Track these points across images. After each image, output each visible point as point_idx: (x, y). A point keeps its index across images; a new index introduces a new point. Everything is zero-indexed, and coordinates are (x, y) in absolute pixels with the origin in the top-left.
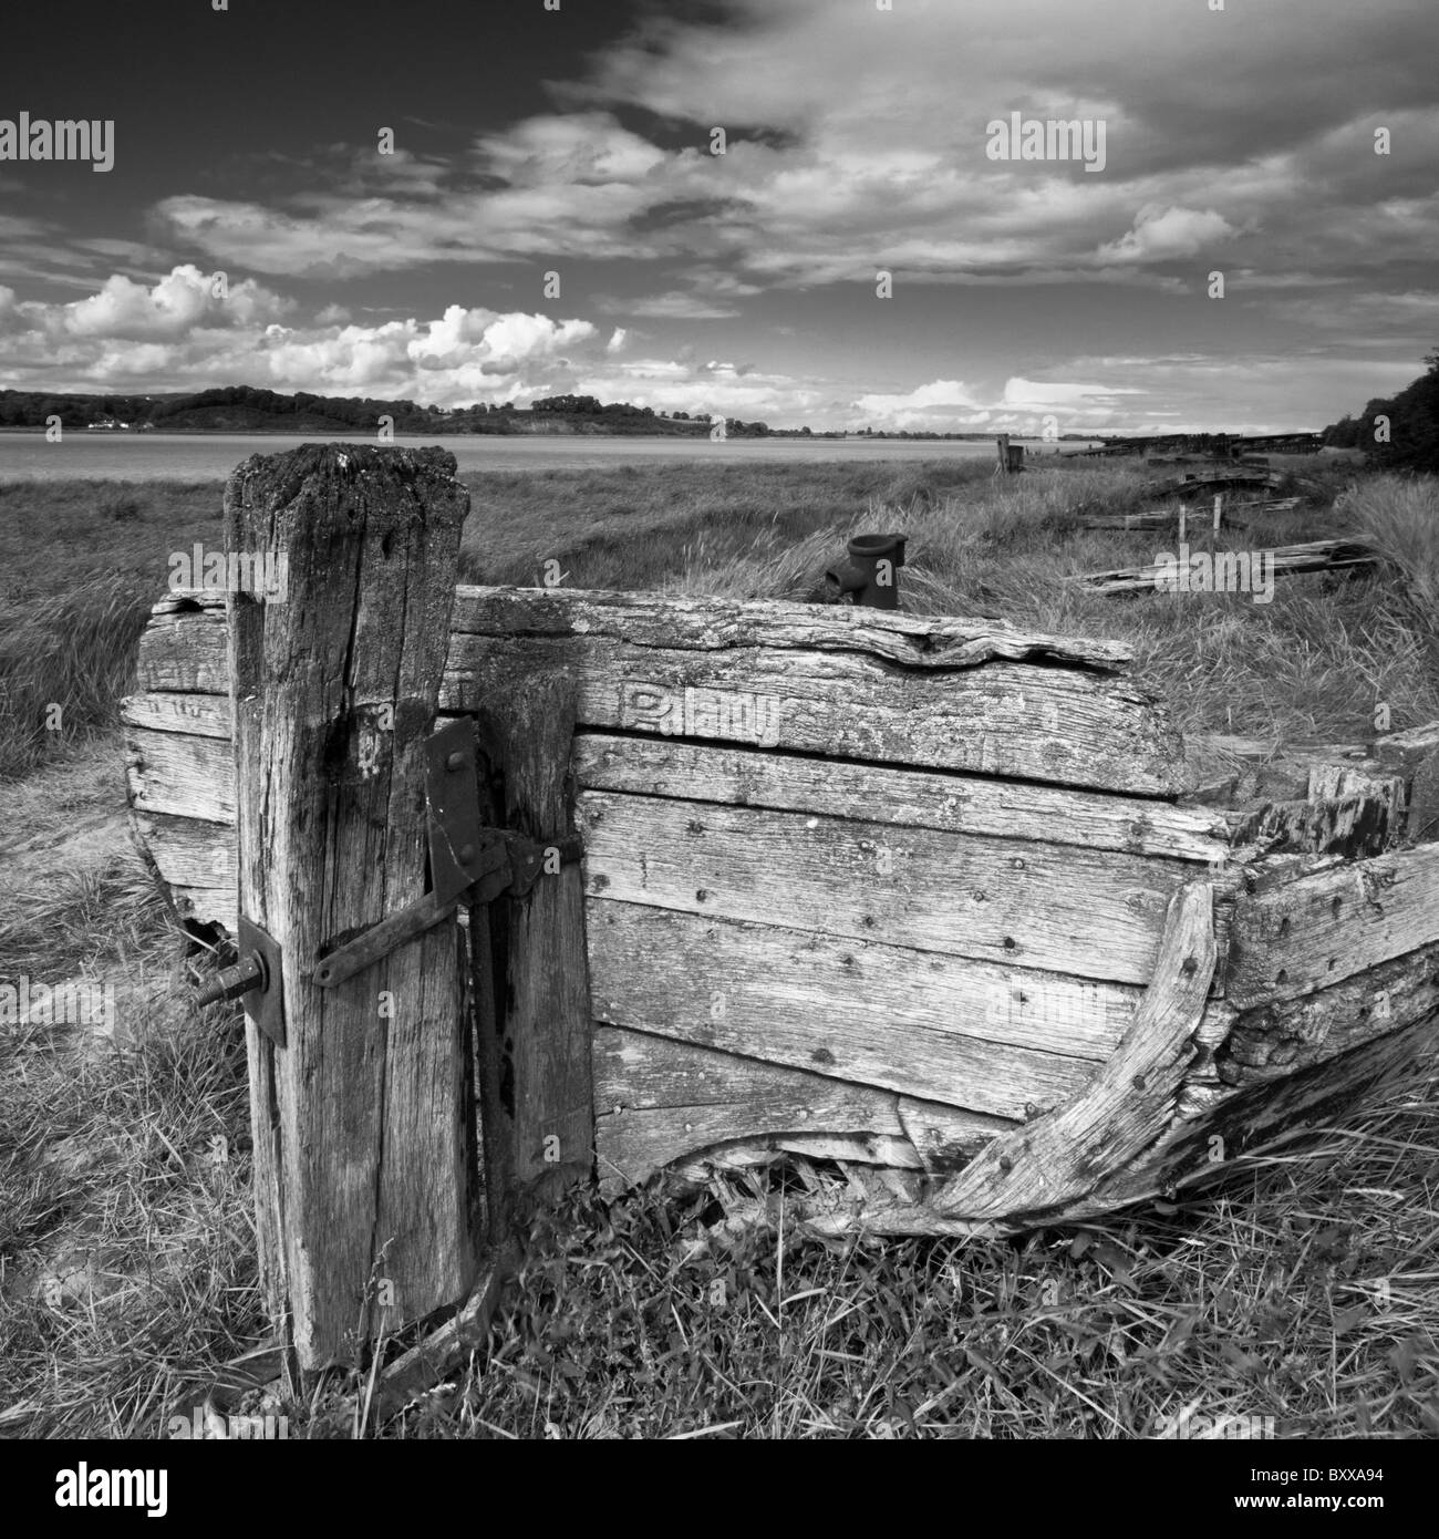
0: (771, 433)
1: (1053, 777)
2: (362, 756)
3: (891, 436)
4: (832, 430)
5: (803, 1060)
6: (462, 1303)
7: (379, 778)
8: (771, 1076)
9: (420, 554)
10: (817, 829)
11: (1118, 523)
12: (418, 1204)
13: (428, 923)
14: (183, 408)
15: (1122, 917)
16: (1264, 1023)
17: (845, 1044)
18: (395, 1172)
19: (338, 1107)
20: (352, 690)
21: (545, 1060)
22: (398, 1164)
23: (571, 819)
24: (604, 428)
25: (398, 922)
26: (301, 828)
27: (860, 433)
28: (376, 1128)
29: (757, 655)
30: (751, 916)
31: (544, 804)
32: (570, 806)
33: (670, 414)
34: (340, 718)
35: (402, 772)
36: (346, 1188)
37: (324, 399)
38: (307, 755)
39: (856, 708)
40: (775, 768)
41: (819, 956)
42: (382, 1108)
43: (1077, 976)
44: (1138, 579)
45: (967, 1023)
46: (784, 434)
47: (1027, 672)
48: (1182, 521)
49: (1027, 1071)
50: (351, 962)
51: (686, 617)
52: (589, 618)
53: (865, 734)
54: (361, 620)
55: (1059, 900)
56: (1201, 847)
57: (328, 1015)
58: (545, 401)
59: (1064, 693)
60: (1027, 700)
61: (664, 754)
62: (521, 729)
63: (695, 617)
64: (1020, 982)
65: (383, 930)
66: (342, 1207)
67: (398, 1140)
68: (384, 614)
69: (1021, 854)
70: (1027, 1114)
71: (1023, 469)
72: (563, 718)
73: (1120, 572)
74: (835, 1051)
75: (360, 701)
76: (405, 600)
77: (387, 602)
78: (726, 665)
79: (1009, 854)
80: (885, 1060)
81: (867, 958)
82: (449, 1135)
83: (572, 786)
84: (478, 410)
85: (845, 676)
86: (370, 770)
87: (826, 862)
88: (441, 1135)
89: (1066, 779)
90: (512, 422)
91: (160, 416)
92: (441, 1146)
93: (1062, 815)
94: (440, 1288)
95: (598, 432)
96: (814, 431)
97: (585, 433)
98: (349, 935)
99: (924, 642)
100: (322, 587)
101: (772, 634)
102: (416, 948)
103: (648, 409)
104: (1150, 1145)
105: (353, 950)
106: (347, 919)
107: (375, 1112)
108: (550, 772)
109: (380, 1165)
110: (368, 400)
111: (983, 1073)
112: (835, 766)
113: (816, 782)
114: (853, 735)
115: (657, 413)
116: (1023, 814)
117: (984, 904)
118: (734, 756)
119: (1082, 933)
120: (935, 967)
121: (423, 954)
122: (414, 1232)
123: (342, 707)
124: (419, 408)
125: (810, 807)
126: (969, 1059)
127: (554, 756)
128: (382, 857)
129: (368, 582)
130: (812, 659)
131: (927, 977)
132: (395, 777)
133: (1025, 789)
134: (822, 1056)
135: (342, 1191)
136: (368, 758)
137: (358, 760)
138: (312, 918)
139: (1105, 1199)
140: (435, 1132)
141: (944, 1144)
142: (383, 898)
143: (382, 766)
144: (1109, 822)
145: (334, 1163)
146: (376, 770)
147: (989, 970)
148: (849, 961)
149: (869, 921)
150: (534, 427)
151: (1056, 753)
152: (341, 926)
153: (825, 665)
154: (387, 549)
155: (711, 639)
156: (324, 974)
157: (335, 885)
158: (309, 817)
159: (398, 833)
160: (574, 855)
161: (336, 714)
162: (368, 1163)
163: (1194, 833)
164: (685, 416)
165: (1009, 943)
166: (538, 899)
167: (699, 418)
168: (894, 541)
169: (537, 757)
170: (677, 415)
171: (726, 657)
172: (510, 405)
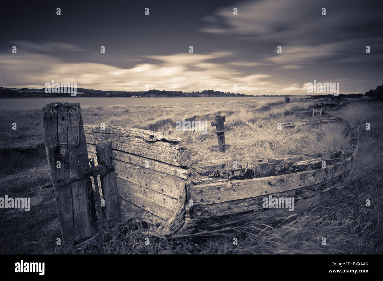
0: (246, 96)
1: (165, 162)
2: (62, 152)
3: (269, 96)
4: (257, 95)
5: (141, 206)
6: (91, 237)
7: (66, 156)
8: (138, 209)
9: (70, 120)
10: (138, 168)
11: (300, 113)
12: (81, 221)
13: (77, 179)
14: (145, 93)
15: (176, 187)
16: (198, 208)
17: (146, 204)
18: (76, 216)
19: (64, 206)
20: (59, 142)
21: (110, 202)
22: (77, 215)
23: (112, 164)
24: (215, 95)
25: (72, 178)
26: (52, 163)
27: (263, 95)
28: (72, 209)
29: (130, 138)
30: (133, 182)
31: (106, 161)
32: (112, 162)
33: (227, 93)
34: (56, 147)
35: (70, 155)
36: (67, 217)
37: (167, 91)
38: (51, 152)
39: (142, 148)
40: (134, 157)
41: (142, 189)
42: (73, 206)
43: (171, 197)
44: (294, 124)
45: (159, 203)
46: (248, 96)
47: (162, 143)
48: (313, 113)
49: (167, 212)
50: (63, 184)
51: (122, 131)
52: (112, 131)
53: (143, 153)
54: (59, 131)
55: (168, 183)
56: (183, 176)
57: (60, 192)
58: (204, 91)
59: (166, 147)
60: (162, 148)
61: (121, 154)
62: (101, 149)
63: (124, 131)
64: (165, 197)
65: (69, 180)
66: (67, 220)
67: (76, 211)
68: (63, 130)
69: (162, 175)
70: (167, 219)
71: (289, 102)
72: (109, 147)
73: (290, 123)
74: (145, 205)
75: (61, 144)
76: (67, 128)
77: (63, 128)
78: (127, 140)
79: (161, 175)
80: (150, 208)
81: (147, 190)
82: (86, 212)
83: (112, 158)
84: (193, 93)
85: (140, 142)
86: (64, 155)
87: (140, 174)
88: (84, 212)
89: (167, 162)
90: (199, 95)
91: (142, 95)
92: (85, 213)
93: (167, 169)
94: (87, 234)
95: (213, 96)
96: (254, 95)
97: (211, 96)
98: (63, 180)
99: (152, 137)
100: (49, 126)
101: (132, 135)
102: (76, 183)
103: (223, 92)
104: (182, 226)
105: (63, 182)
106: (62, 177)
107: (72, 207)
108: (107, 156)
109: (73, 215)
110: (174, 91)
111: (161, 212)
112: (141, 158)
113: (138, 160)
114: (142, 153)
115: (224, 93)
116: (162, 168)
117: (159, 183)
118: (129, 155)
119: (171, 190)
120: (154, 193)
121: (78, 184)
122: (81, 225)
123: (57, 145)
124: (183, 92)
125: (138, 164)
126: (160, 209)
127: (108, 154)
128: (68, 168)
129: (59, 125)
130: (137, 139)
131: (154, 195)
132: (69, 156)
133: (163, 164)
134: (143, 206)
135: (66, 218)
136: (63, 153)
137: (61, 153)
138: (55, 177)
139: (177, 235)
140: (83, 211)
141: (157, 222)
142: (69, 175)
143: (66, 154)
144: (171, 170)
145: (64, 214)
146: (65, 155)
147: (161, 194)
148: (145, 191)
149: (146, 184)
150: (202, 95)
151: (165, 158)
152: (61, 179)
153: (138, 140)
154: (63, 119)
155: (125, 135)
156: (58, 186)
157: (59, 172)
158: (53, 162)
159: (71, 165)
160: (113, 170)
161: (56, 145)
162: (71, 214)
163: (182, 174)
164: (229, 93)
165: (163, 190)
166: (107, 176)
167: (232, 93)
168: (223, 117)
169: (104, 154)
170: (228, 93)
171: (127, 138)
172: (198, 92)
